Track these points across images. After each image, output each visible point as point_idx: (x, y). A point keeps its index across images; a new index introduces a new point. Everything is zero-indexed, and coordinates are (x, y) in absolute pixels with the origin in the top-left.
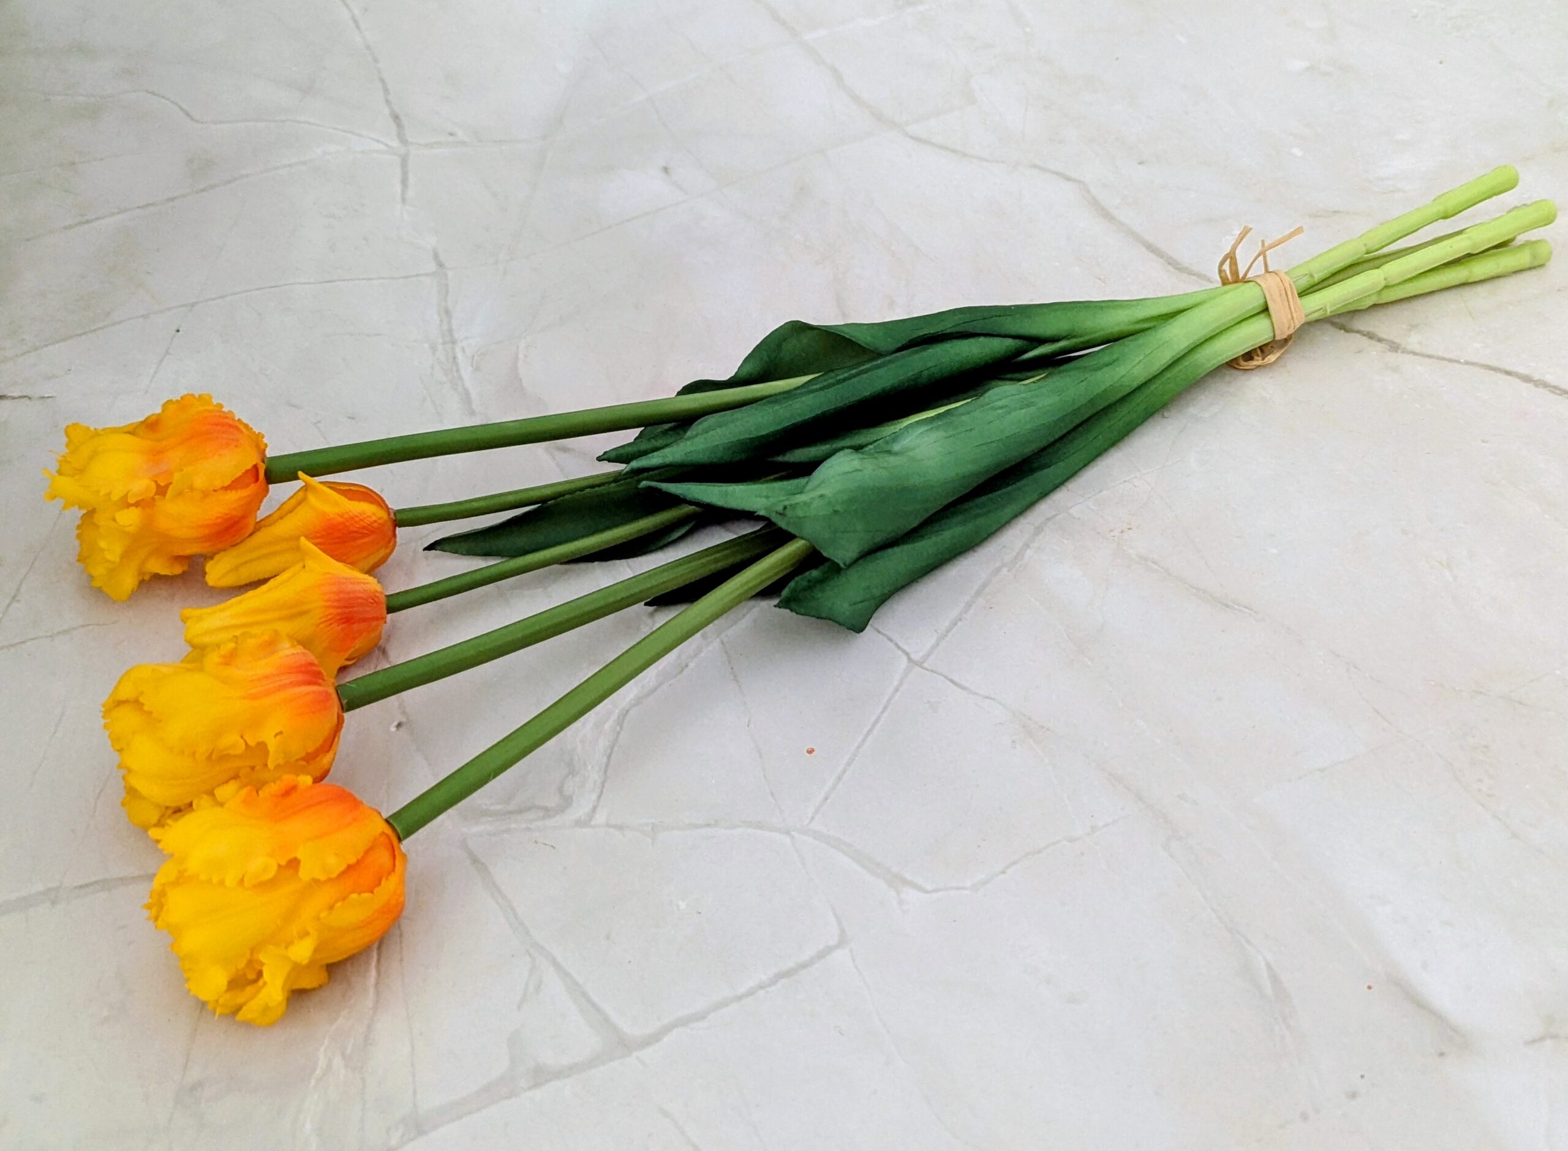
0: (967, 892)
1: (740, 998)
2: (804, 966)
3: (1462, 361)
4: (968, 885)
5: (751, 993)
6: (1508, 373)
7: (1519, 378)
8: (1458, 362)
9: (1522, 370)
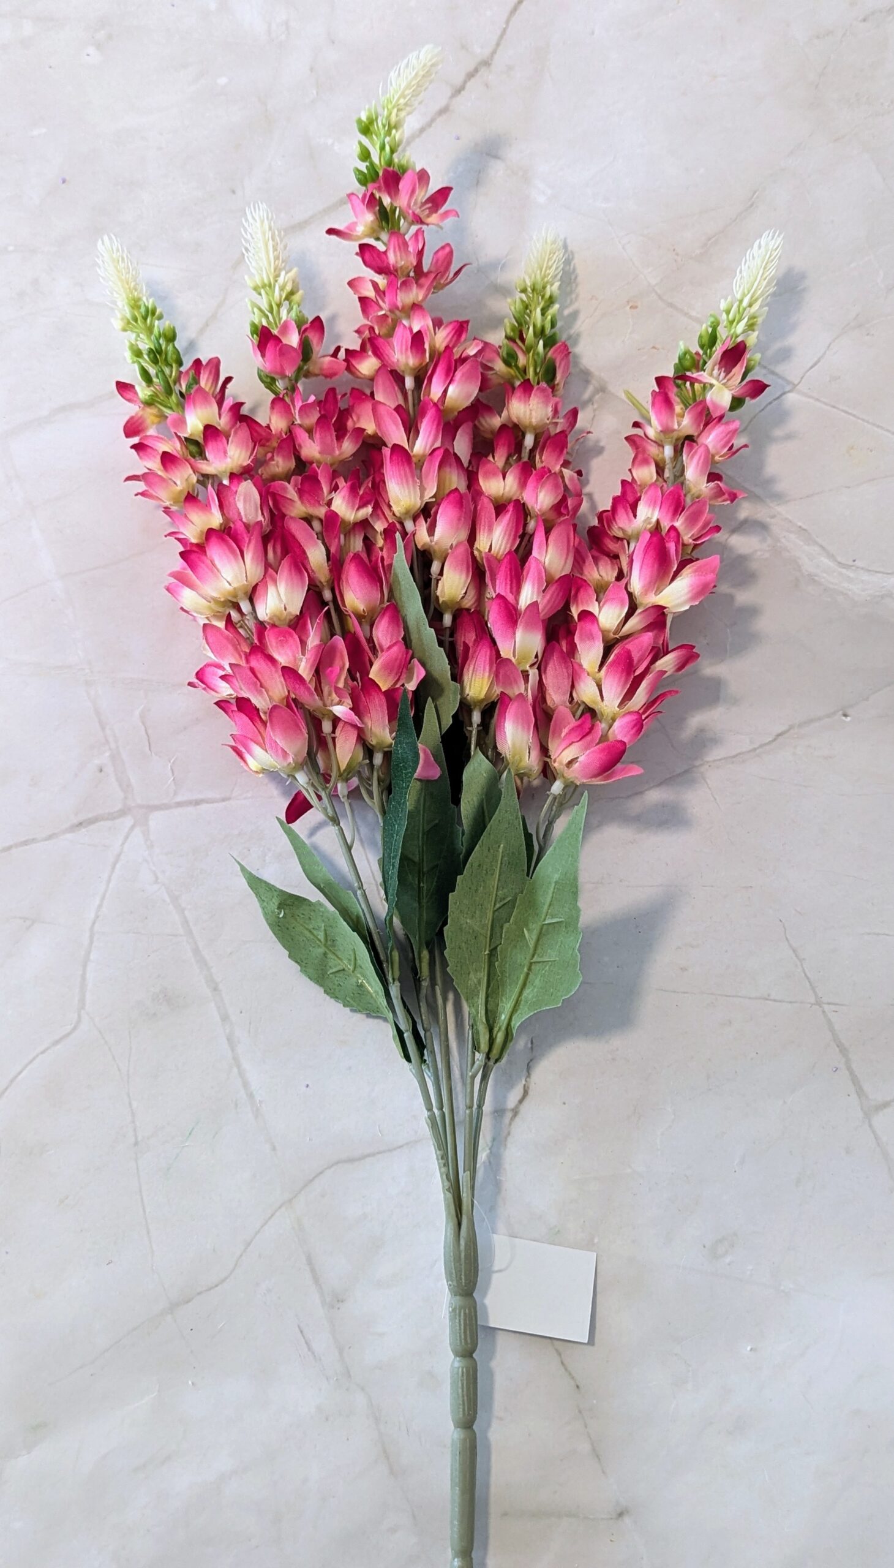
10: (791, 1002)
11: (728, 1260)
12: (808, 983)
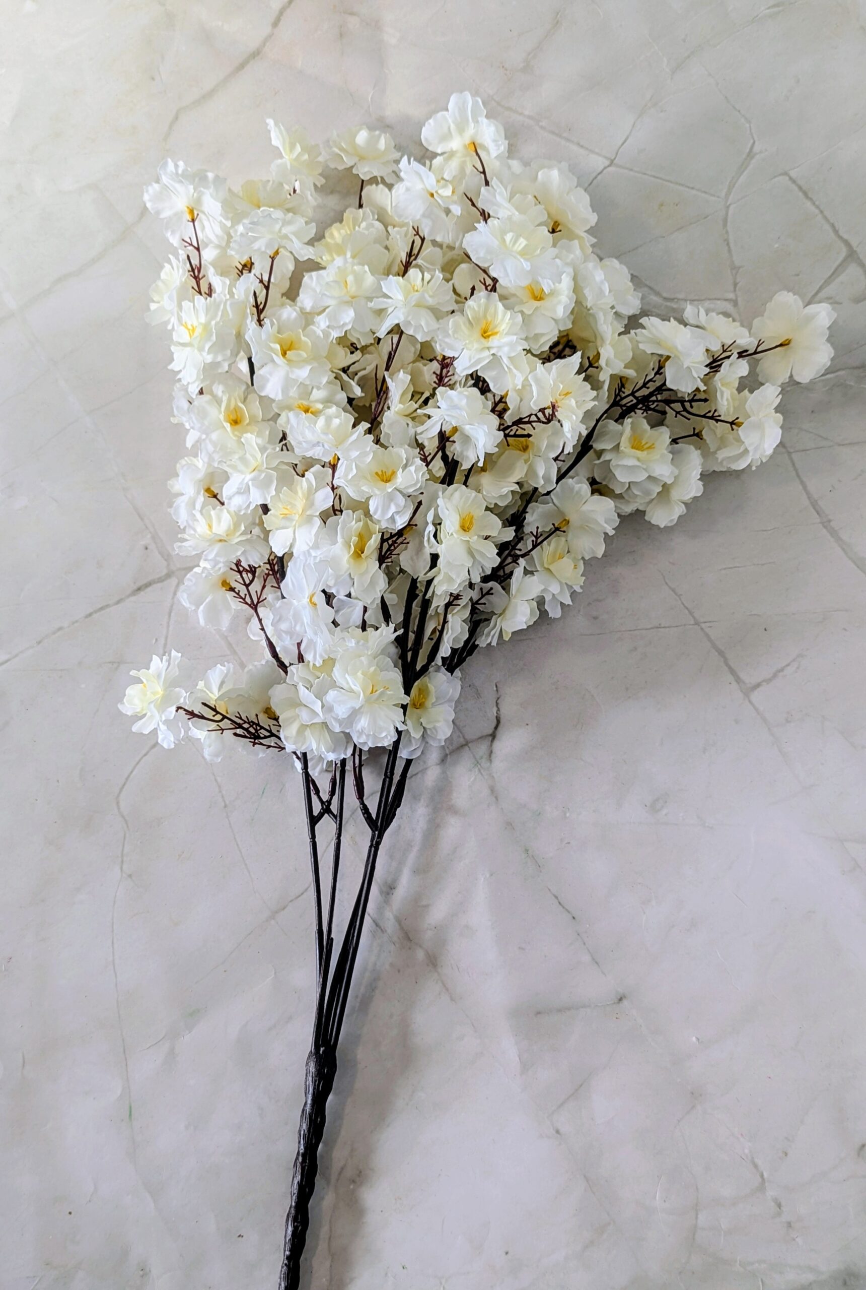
0: (752, 125)
1: (822, 212)
2: (800, 188)
4: (748, 125)
5: (818, 207)
10: (677, 626)
11: (664, 812)
12: (687, 612)
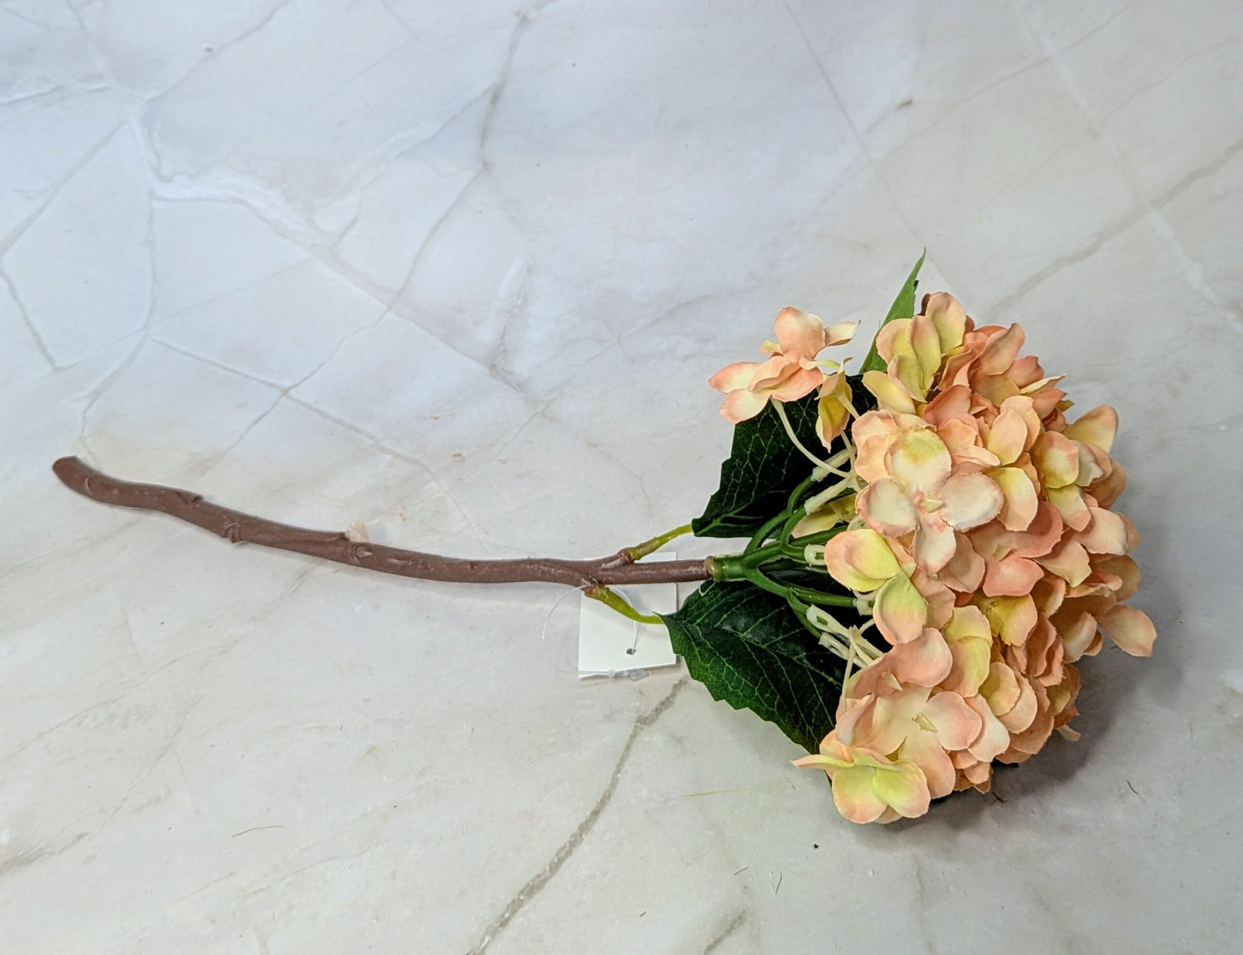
3: (619, 776)
6: (596, 813)
7: (586, 821)
8: (618, 771)
9: (599, 826)
